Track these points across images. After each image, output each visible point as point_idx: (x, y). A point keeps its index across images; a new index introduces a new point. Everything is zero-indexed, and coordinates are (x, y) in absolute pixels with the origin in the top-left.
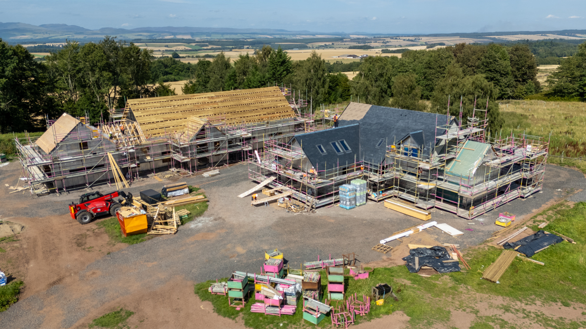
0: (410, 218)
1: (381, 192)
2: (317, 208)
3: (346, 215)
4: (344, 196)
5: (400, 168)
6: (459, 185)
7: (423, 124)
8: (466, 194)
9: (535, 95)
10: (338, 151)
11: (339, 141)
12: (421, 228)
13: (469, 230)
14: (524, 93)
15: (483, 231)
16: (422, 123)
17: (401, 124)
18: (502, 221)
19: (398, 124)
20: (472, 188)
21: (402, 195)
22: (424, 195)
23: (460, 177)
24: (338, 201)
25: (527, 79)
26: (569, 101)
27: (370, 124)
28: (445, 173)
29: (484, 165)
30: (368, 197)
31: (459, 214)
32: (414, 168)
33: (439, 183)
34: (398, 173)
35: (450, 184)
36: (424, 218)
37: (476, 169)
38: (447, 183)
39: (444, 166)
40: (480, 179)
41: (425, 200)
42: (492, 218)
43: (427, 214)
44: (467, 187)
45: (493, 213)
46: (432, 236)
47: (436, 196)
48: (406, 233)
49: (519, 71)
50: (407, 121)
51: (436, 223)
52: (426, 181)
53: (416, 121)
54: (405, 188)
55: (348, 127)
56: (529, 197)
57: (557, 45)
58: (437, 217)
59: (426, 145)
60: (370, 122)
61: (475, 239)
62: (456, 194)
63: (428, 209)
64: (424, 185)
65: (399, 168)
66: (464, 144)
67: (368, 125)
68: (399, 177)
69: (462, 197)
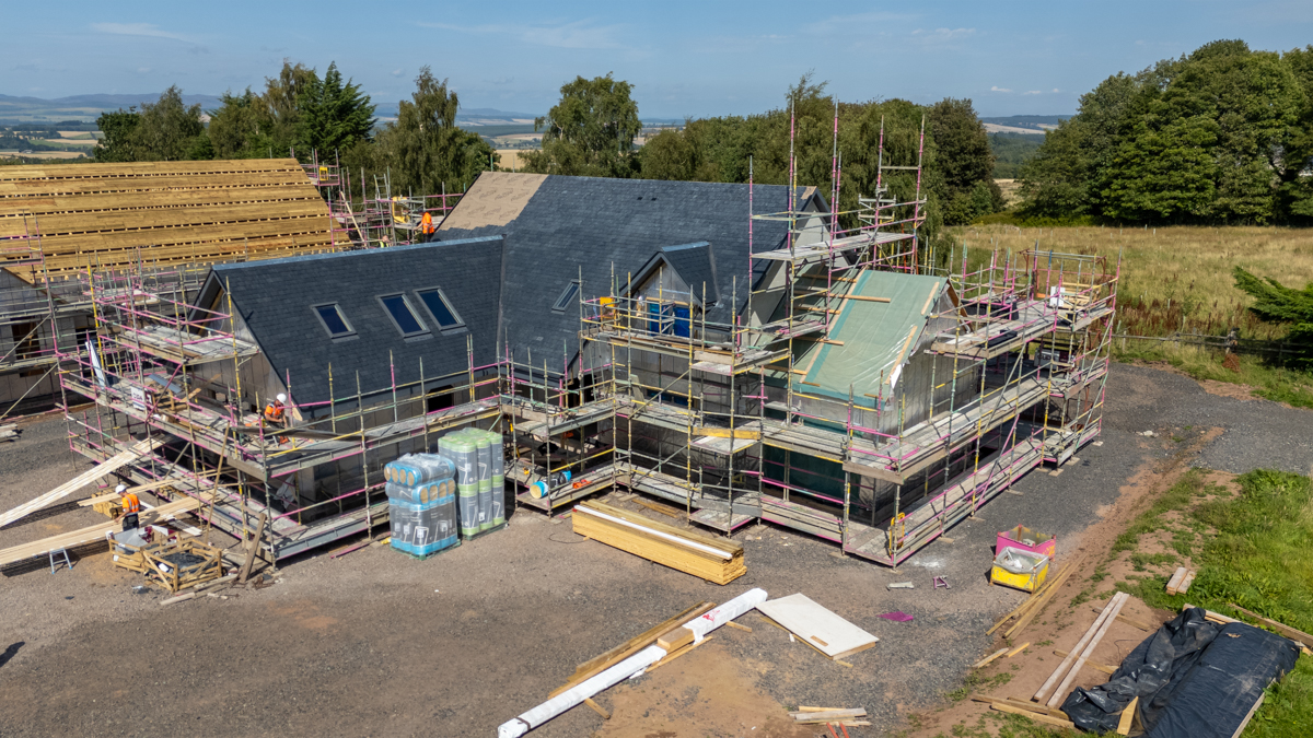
0: (663, 576)
1: (567, 475)
2: (281, 564)
3: (401, 586)
4: (405, 504)
5: (633, 379)
6: (844, 431)
7: (709, 220)
8: (871, 465)
9: (993, 215)
10: (411, 325)
11: (416, 292)
12: (698, 628)
13: (898, 616)
14: (968, 210)
15: (950, 619)
16: (707, 217)
17: (639, 227)
18: (1017, 567)
19: (629, 229)
20: (892, 439)
21: (646, 481)
22: (720, 477)
23: (847, 402)
24: (386, 527)
25: (973, 180)
26: (1070, 226)
27: (540, 234)
28: (790, 391)
29: (928, 352)
30: (518, 498)
31: (851, 544)
32: (677, 376)
33: (771, 427)
34: (626, 400)
35: (812, 430)
36: (718, 573)
37: (898, 370)
38: (800, 426)
39: (784, 365)
40: (911, 409)
41: (723, 495)
42: (970, 551)
43: (729, 556)
44: (873, 438)
45: (972, 529)
46: (748, 663)
47: (761, 479)
48: (633, 665)
49: (955, 160)
50: (657, 216)
51: (764, 594)
52: (723, 422)
53: (686, 214)
54: (655, 453)
55: (459, 246)
56: (1069, 463)
57: (1006, 142)
58: (768, 563)
59: (722, 292)
60: (540, 228)
61: (925, 664)
62: (836, 469)
63: (735, 531)
64: (715, 440)
65: (626, 378)
66: (851, 282)
67: (531, 240)
68: (627, 412)
69: (856, 478)
